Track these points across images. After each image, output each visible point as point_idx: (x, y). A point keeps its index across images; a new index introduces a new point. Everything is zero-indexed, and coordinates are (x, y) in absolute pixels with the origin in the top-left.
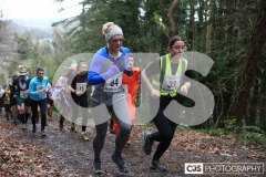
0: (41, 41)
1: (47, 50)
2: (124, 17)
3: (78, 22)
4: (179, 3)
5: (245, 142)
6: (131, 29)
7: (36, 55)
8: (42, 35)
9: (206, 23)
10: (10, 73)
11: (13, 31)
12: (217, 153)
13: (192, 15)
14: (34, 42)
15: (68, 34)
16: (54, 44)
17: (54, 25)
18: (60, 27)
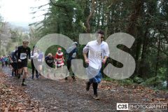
0: (23, 33)
1: (26, 37)
2: (65, 22)
3: (42, 24)
4: (92, 16)
5: (123, 84)
6: (69, 28)
7: (20, 40)
8: (24, 30)
9: (105, 27)
10: (7, 49)
11: (9, 28)
12: (109, 90)
13: (98, 22)
14: (20, 33)
15: (37, 30)
16: (30, 35)
17: (30, 25)
18: (33, 26)
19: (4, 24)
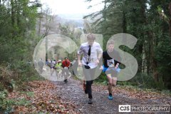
0: (76, 29)
3: (101, 15)
6: (140, 19)
8: (76, 25)
10: (56, 51)
11: (58, 23)
14: (71, 29)
15: (94, 23)
16: (85, 31)
17: (85, 17)
18: (89, 19)
19: (52, 18)
